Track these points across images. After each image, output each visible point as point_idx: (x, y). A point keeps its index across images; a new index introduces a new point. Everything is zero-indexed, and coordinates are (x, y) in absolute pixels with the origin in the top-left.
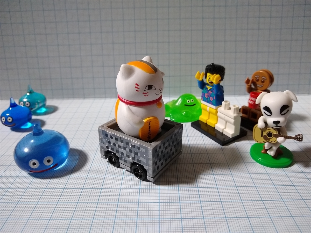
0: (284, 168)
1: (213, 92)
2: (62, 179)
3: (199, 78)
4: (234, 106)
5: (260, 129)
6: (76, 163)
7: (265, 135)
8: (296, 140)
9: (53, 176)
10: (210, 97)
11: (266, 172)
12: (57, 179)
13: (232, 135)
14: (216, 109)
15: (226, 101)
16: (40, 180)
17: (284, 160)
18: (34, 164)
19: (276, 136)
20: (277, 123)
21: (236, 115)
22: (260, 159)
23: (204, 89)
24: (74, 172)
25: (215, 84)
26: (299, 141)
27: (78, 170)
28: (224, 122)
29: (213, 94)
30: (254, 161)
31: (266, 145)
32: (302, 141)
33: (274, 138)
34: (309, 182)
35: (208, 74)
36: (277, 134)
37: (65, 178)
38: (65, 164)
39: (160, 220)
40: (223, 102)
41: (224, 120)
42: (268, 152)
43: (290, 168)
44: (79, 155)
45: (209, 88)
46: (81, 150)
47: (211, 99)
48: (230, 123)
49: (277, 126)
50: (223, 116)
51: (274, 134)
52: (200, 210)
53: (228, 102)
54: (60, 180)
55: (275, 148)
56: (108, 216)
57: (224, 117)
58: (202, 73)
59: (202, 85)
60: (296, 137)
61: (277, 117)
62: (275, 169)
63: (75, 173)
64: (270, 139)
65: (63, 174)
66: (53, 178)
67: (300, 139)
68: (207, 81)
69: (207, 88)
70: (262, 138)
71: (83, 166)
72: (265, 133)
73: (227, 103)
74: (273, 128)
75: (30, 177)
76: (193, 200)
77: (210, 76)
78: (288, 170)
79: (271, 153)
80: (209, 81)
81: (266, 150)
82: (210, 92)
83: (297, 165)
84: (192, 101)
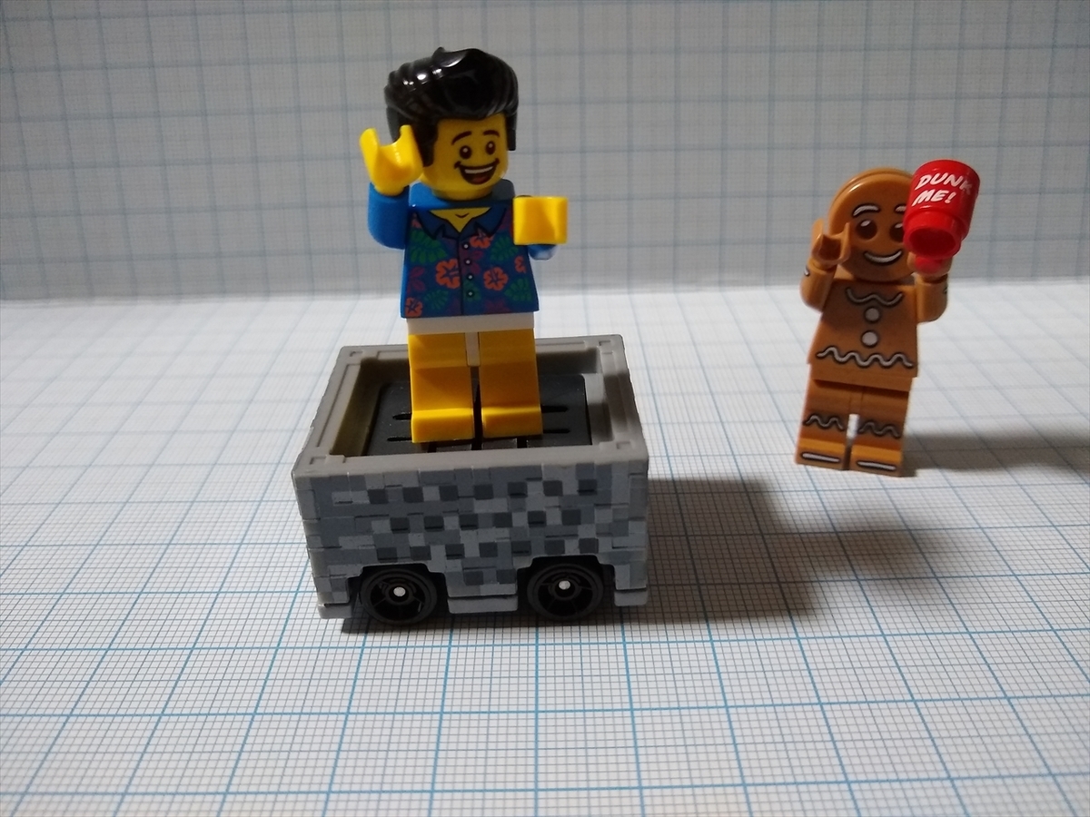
52: (725, 744)
76: (691, 697)
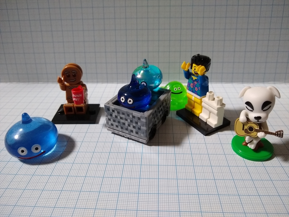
0: (263, 161)
1: (198, 83)
2: (50, 166)
3: (185, 68)
4: (218, 97)
5: (242, 123)
6: (64, 150)
7: (247, 128)
8: (277, 136)
9: (41, 162)
10: (195, 87)
11: (245, 164)
12: (45, 166)
13: (215, 125)
14: (201, 99)
15: (211, 92)
16: (29, 166)
17: (264, 154)
18: (23, 151)
19: (257, 131)
20: (258, 118)
21: (219, 106)
22: (240, 151)
23: (190, 79)
24: (61, 158)
25: (200, 75)
26: (280, 137)
27: (65, 157)
28: (208, 112)
29: (198, 84)
30: (235, 153)
31: (247, 139)
32: (282, 137)
33: (255, 133)
34: (287, 177)
35: (194, 65)
36: (258, 129)
37: (52, 164)
38: (53, 150)
39: (138, 211)
40: (208, 93)
41: (208, 110)
42: (248, 145)
43: (269, 161)
44: (68, 141)
45: (194, 78)
46: (70, 136)
47: (196, 89)
48: (214, 113)
49: (258, 121)
50: (207, 106)
51: (255, 129)
53: (213, 93)
54: (47, 167)
55: (255, 142)
56: (89, 206)
57: (208, 108)
58: (188, 63)
59: (188, 75)
60: (276, 133)
61: (259, 112)
62: (254, 162)
63: (62, 160)
64: (251, 133)
65: (50, 161)
66: (41, 165)
67: (281, 135)
68: (192, 71)
69: (192, 78)
70: (244, 131)
71: (70, 153)
72: (246, 127)
73: (211, 94)
74: (254, 123)
75: (20, 162)
77: (195, 67)
78: (267, 163)
79: (252, 146)
80: (194, 71)
81: (247, 144)
82: (196, 83)
83: (277, 159)
84: (179, 88)
